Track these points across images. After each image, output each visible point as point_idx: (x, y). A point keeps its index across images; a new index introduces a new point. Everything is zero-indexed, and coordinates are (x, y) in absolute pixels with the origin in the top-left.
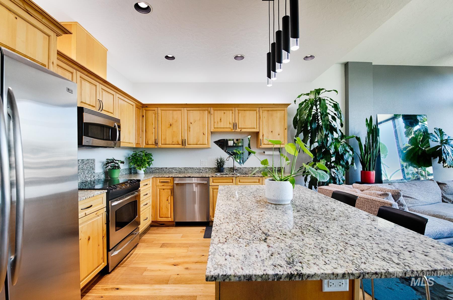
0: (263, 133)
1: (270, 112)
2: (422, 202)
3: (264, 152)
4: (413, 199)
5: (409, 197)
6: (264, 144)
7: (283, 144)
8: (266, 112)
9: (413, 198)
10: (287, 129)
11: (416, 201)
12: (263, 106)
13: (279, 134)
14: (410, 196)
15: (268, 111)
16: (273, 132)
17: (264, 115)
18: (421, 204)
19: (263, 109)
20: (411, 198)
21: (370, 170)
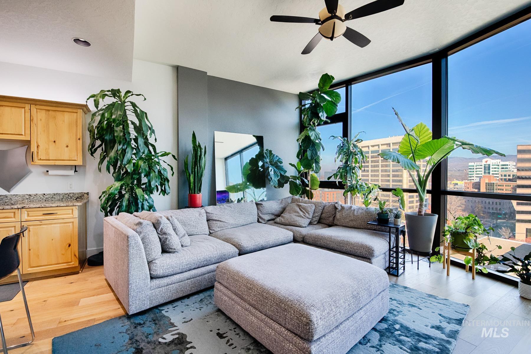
0: (37, 143)
1: (50, 112)
2: (232, 225)
3: (47, 171)
4: (222, 223)
5: (219, 221)
6: (40, 159)
7: (75, 160)
8: (44, 112)
9: (222, 221)
10: (81, 139)
11: (225, 224)
12: (37, 103)
13: (67, 146)
14: (220, 219)
15: (49, 110)
16: (56, 142)
17: (40, 115)
18: (231, 227)
19: (38, 107)
20: (221, 221)
21: (194, 193)
